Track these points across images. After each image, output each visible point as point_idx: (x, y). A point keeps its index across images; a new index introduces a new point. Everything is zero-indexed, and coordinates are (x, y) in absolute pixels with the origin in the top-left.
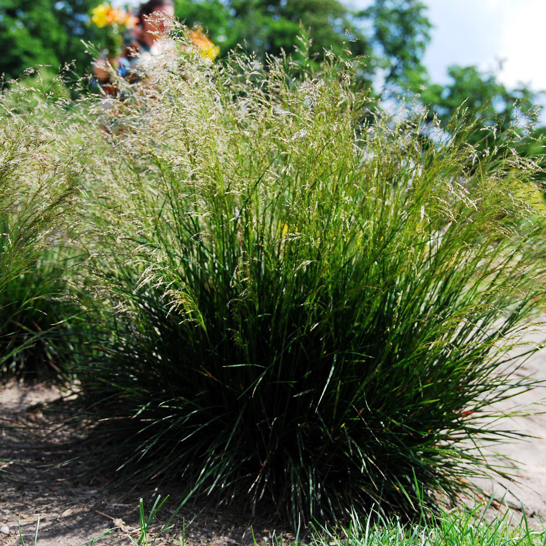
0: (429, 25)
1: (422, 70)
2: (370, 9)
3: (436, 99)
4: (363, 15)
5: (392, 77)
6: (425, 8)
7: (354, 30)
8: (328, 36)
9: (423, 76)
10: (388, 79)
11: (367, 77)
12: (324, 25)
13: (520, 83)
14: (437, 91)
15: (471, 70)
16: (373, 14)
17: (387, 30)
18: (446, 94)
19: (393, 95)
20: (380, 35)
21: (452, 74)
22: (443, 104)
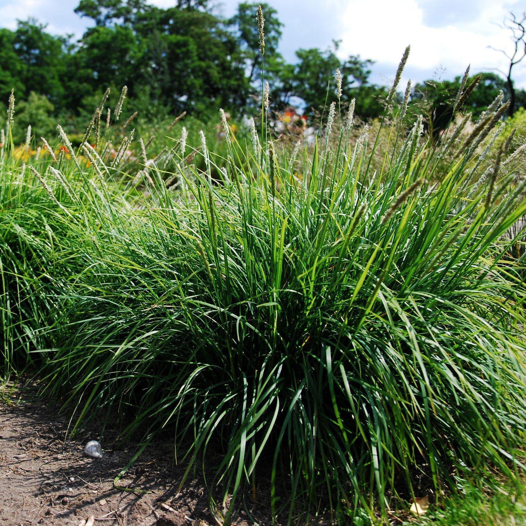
0: (279, 24)
1: (278, 56)
2: (236, 17)
3: (290, 75)
4: (231, 22)
5: (256, 63)
6: (275, 12)
7: (225, 34)
8: (209, 41)
9: (279, 60)
10: (253, 65)
11: (240, 66)
12: (205, 34)
13: (351, 57)
14: (291, 69)
15: (313, 52)
16: (238, 20)
17: (249, 31)
18: (297, 70)
19: (259, 76)
20: (245, 36)
21: (299, 55)
22: (296, 78)
